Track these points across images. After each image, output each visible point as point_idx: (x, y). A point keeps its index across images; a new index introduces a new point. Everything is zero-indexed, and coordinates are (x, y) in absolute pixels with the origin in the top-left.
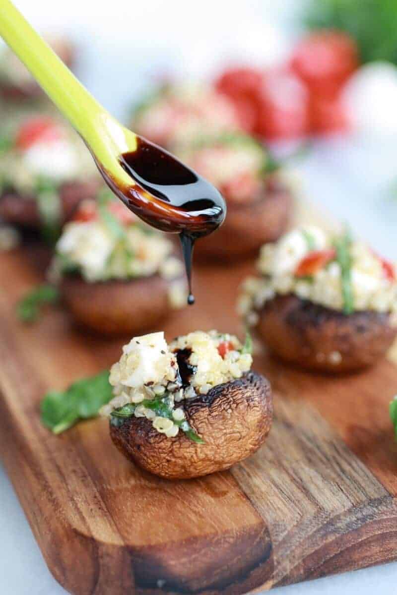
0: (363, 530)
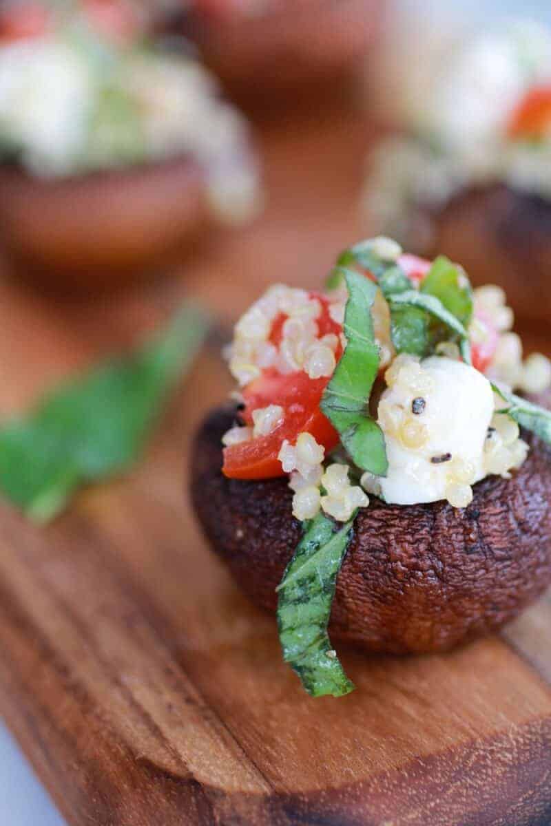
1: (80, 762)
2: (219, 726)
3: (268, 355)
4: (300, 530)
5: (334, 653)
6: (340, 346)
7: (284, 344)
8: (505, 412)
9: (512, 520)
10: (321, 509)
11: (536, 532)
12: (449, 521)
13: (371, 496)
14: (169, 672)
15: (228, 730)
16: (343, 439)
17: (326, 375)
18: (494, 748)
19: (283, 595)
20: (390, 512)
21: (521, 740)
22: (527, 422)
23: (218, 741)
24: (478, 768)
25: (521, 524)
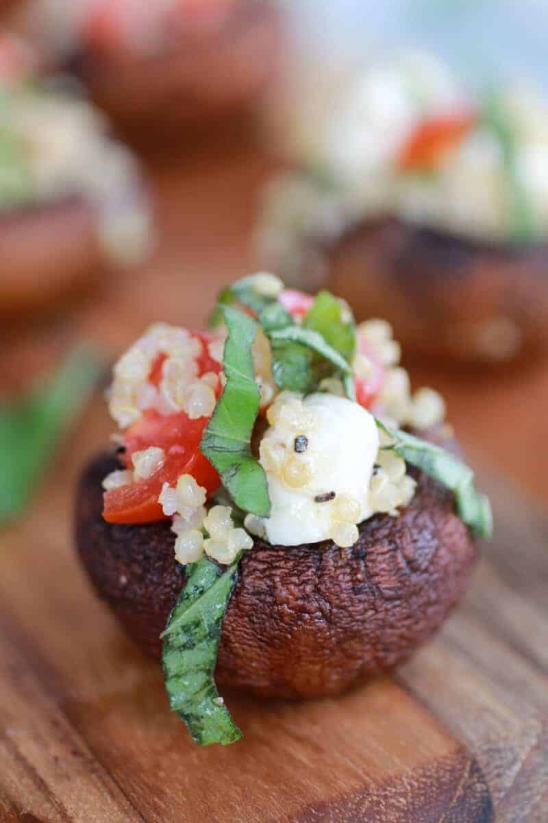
2: (107, 778)
3: (148, 396)
4: (184, 574)
5: (221, 700)
6: (220, 385)
7: (164, 384)
8: (390, 448)
9: (400, 558)
10: (204, 552)
11: (426, 571)
12: (336, 561)
13: (255, 538)
14: (55, 724)
15: (116, 782)
16: (224, 480)
17: (207, 415)
18: (387, 793)
19: (168, 642)
20: (275, 554)
21: (415, 784)
22: (413, 458)
23: (105, 794)
24: (371, 814)
25: (410, 562)
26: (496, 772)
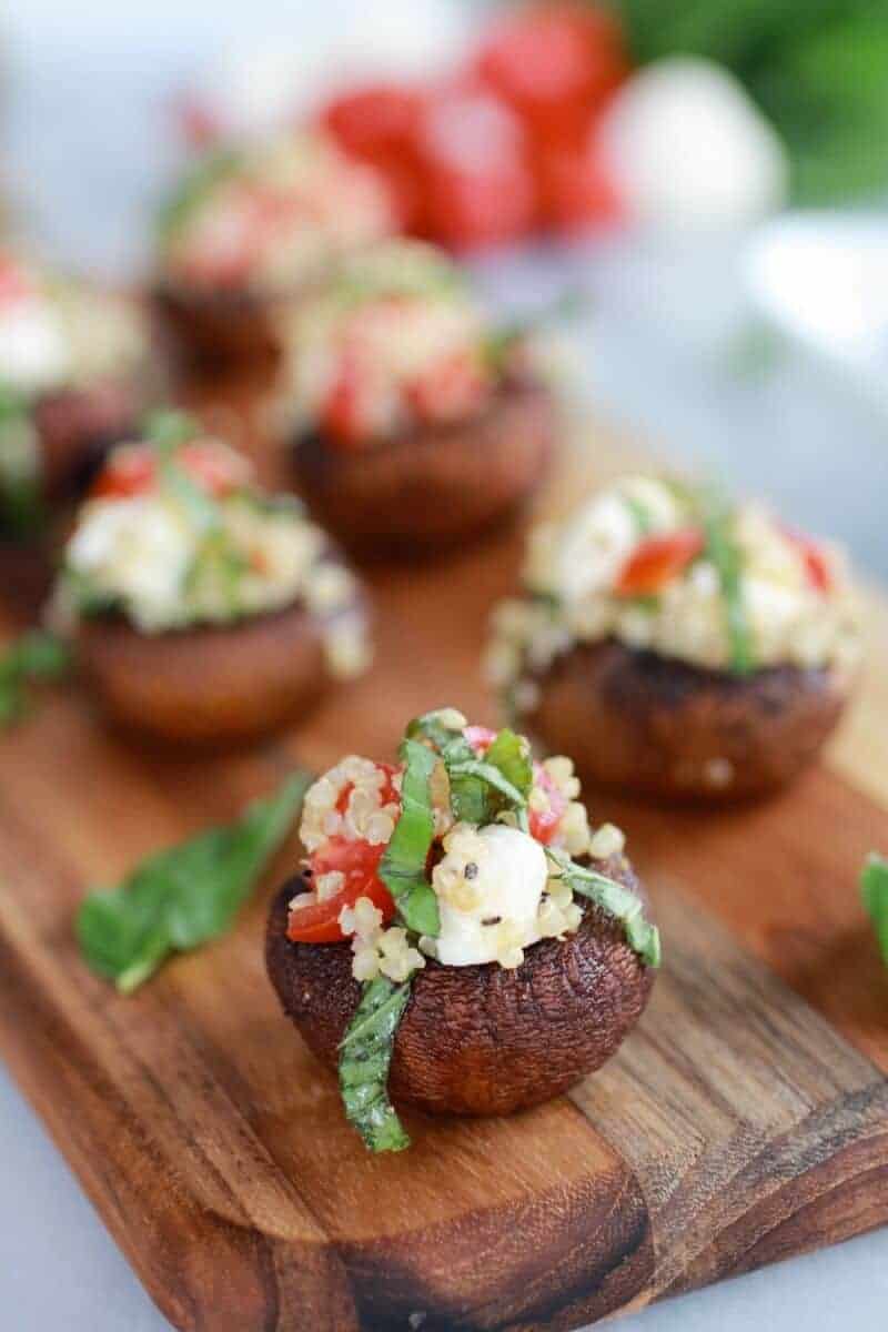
0: (839, 1164)
1: (151, 1217)
2: (285, 1182)
3: (335, 824)
4: (360, 990)
5: (392, 1110)
6: (399, 815)
7: (349, 812)
8: (558, 877)
9: (565, 982)
10: (380, 971)
11: (590, 995)
12: (503, 982)
13: (429, 959)
14: (242, 1133)
15: (295, 1186)
16: (397, 903)
17: (386, 841)
18: (547, 1202)
19: (344, 1054)
20: (445, 974)
21: (574, 1195)
22: (582, 888)
23: (283, 1195)
24: (529, 1221)
25: (575, 985)
26: (654, 1188)
